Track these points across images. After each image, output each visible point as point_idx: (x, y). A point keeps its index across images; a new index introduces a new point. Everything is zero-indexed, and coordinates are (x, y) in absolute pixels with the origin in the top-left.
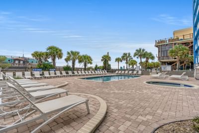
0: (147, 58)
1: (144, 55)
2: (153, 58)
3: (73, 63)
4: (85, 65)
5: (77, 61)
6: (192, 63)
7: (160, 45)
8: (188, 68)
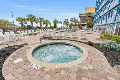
0: (76, 23)
1: (75, 21)
2: (78, 22)
3: (41, 25)
4: (47, 26)
5: (42, 24)
6: (92, 25)
7: (81, 16)
8: (91, 27)
